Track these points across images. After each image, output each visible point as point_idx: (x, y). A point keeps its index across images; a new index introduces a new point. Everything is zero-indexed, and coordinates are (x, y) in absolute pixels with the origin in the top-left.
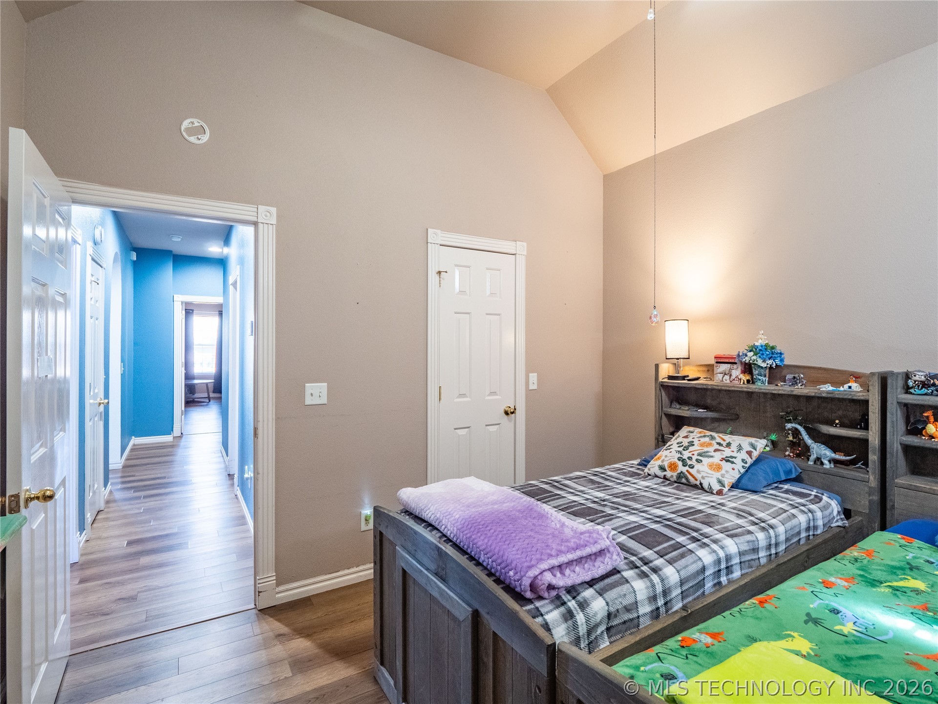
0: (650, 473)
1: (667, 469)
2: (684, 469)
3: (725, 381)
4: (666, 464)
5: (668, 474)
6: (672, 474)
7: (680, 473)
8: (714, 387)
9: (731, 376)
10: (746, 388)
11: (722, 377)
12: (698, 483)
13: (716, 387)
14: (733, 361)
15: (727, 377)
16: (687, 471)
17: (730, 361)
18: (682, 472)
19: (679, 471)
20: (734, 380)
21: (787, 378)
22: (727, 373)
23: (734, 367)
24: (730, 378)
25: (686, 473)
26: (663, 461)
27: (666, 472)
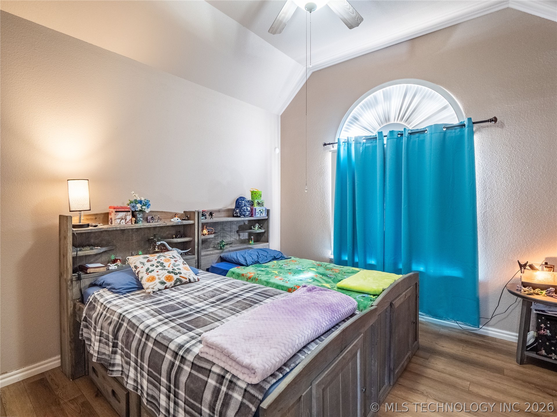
0: (154, 290)
1: (165, 281)
2: (178, 276)
3: (122, 224)
4: (163, 279)
5: (168, 284)
6: (171, 283)
7: (176, 280)
8: (122, 228)
9: (126, 219)
10: (134, 226)
11: (120, 221)
12: (188, 280)
13: (123, 228)
14: (128, 210)
15: (123, 221)
16: (180, 276)
17: (126, 210)
18: (177, 279)
19: (175, 279)
20: (128, 222)
21: (148, 218)
22: (123, 218)
23: (128, 214)
24: (126, 221)
25: (180, 278)
26: (159, 279)
27: (166, 284)
